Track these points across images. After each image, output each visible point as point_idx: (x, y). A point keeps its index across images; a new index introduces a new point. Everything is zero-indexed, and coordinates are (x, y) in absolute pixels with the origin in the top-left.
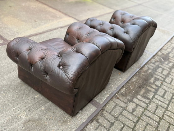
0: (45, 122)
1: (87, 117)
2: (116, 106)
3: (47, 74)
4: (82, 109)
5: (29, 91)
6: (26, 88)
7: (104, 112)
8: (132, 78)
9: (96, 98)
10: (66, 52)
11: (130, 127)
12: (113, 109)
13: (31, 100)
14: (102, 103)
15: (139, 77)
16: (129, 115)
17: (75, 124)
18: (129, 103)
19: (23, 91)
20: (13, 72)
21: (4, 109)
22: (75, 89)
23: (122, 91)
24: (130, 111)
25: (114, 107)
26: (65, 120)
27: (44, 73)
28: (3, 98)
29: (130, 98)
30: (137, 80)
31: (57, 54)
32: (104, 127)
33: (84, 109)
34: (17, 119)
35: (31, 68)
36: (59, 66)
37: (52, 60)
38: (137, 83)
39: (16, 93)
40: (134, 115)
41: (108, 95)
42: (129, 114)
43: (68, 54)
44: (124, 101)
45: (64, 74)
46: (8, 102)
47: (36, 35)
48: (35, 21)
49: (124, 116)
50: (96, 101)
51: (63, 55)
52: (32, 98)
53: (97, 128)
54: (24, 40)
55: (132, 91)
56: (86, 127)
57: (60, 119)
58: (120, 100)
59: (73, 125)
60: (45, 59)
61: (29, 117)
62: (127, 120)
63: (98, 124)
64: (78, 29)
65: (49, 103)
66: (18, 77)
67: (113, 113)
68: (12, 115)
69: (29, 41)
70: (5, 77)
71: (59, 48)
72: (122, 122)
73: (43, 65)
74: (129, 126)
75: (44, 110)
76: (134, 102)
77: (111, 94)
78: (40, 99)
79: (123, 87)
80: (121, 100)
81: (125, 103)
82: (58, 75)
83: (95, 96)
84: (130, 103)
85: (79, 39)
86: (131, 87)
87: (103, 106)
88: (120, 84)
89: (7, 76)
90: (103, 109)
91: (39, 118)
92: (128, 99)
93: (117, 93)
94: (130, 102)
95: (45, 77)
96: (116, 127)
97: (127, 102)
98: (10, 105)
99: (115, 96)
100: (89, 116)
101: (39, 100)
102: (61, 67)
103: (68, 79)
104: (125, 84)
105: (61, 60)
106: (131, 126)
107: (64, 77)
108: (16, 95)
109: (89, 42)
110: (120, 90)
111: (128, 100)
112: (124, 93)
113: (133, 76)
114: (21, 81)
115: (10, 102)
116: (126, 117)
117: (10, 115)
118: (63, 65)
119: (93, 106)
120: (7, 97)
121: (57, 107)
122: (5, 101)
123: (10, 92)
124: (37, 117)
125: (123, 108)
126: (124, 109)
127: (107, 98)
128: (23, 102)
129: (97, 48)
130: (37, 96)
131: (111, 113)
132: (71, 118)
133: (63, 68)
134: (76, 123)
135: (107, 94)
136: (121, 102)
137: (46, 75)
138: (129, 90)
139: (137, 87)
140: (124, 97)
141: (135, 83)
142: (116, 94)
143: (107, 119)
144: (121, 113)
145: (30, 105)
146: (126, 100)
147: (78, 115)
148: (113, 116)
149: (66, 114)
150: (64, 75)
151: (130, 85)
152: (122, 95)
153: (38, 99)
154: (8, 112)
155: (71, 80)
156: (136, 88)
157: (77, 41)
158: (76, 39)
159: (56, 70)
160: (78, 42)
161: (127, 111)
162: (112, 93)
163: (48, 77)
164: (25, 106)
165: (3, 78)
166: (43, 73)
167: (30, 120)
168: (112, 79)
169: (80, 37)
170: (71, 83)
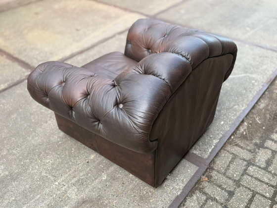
0: (109, 202)
1: (182, 186)
2: (233, 159)
3: (99, 120)
4: (171, 172)
5: (79, 150)
6: (72, 145)
7: (214, 174)
8: (257, 103)
9: (195, 149)
10: (126, 77)
11: (266, 197)
12: (229, 166)
13: (84, 164)
14: (206, 156)
15: (271, 98)
16: (260, 174)
17: (163, 201)
18: (257, 150)
19: (69, 151)
20: (49, 120)
21: (40, 186)
22: (151, 143)
23: (242, 130)
24: (262, 166)
25: (230, 162)
26: (144, 195)
27: (94, 120)
28: (37, 167)
29: (258, 142)
30: (267, 106)
31: (111, 82)
32: (217, 202)
33: (176, 171)
34: (62, 200)
35: (71, 113)
36: (117, 104)
37: (103, 95)
38: (268, 110)
39: (58, 155)
40: (270, 172)
41: (215, 141)
42: (262, 172)
43: (130, 80)
44: (249, 148)
45: (128, 119)
46: (46, 173)
47: (81, 53)
48: (77, 30)
49: (252, 176)
50: (196, 154)
51: (122, 82)
52: (84, 162)
53: (204, 204)
54: (54, 66)
55: (261, 126)
56: (184, 205)
57: (134, 194)
58: (239, 146)
59: (160, 202)
60: (91, 95)
61: (83, 195)
62: (257, 183)
63: (204, 198)
64: (145, 30)
65: (113, 168)
66: (58, 128)
67: (230, 173)
68: (55, 196)
69: (62, 66)
70: (39, 130)
71: (118, 70)
72: (249, 189)
73: (90, 106)
74: (264, 194)
75: (106, 181)
76: (267, 148)
77: (221, 138)
78: (98, 161)
79: (243, 121)
80: (242, 147)
81: (250, 151)
82: (117, 121)
83: (193, 146)
84: (260, 151)
85: (149, 48)
86: (257, 119)
87: (209, 161)
88: (235, 117)
89: (42, 128)
90: (210, 168)
91: (99, 196)
92: (256, 142)
93: (233, 134)
94: (259, 149)
95: (97, 126)
96: (239, 199)
97: (255, 150)
98: (49, 179)
99: (229, 142)
100: (186, 183)
101: (96, 163)
102: (121, 106)
103: (135, 126)
104: (246, 116)
105: (119, 92)
106: (267, 194)
107: (128, 124)
108: (58, 158)
109: (166, 51)
110: (238, 128)
111: (256, 144)
112: (246, 134)
113: (259, 99)
114: (64, 133)
115: (49, 173)
116: (256, 179)
117: (51, 196)
118: (124, 101)
119: (191, 164)
120: (45, 165)
121: (127, 172)
122: (41, 173)
123: (48, 155)
124: (95, 195)
125: (247, 161)
126: (250, 163)
127: (215, 146)
128: (70, 170)
129: (184, 59)
130: (92, 157)
131: (227, 174)
132: (155, 189)
133: (124, 106)
134: (165, 199)
135: (214, 139)
136: (242, 150)
137: (97, 123)
138: (256, 127)
139: (270, 119)
140: (247, 140)
141: (265, 111)
142: (230, 137)
143: (220, 186)
144: (245, 172)
145: (82, 174)
146: (251, 145)
147: (166, 183)
148: (230, 178)
149: (144, 183)
150: (127, 121)
151: (255, 116)
152: (244, 137)
153: (94, 162)
154: (47, 190)
155: (140, 128)
156: (269, 121)
157: (146, 52)
158: (145, 49)
159: (112, 113)
160: (149, 53)
161: (257, 166)
162: (224, 136)
163: (101, 126)
164: (74, 177)
165: (35, 132)
166: (92, 120)
167: (84, 202)
168: (219, 111)
169: (151, 44)
170: (142, 133)
